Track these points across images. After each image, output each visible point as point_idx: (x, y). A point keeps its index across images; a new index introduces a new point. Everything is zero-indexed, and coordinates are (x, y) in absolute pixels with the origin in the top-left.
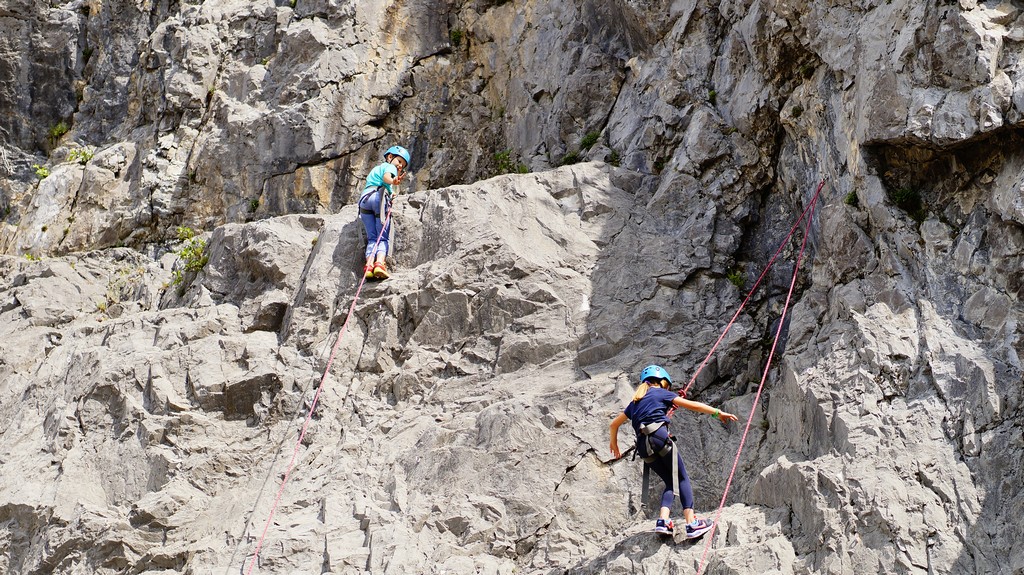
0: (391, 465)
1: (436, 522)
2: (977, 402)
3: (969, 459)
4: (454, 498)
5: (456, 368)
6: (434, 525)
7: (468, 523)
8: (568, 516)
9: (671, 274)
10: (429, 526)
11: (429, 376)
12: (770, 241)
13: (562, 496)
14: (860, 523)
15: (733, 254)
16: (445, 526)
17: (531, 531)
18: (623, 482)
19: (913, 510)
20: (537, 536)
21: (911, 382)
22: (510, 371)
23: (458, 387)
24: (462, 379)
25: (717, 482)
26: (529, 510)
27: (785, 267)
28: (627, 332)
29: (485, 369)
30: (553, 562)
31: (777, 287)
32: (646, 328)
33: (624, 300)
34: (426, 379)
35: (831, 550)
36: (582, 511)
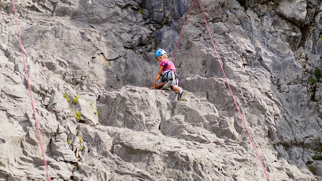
0: (13, 35)
1: (41, 62)
2: (286, 74)
3: (284, 93)
4: (47, 55)
5: (36, 8)
6: (40, 62)
7: (55, 66)
8: (93, 75)
9: (120, 2)
10: (39, 62)
11: (24, 8)
12: (153, 4)
13: (91, 67)
14: (249, 104)
15: (140, 4)
16: (45, 65)
17: (79, 76)
18: (113, 69)
19: (269, 105)
20: (82, 79)
21: (253, 62)
22: (60, 16)
23: (37, 15)
24: (38, 13)
25: (152, 79)
26: (78, 68)
27: (160, 14)
28: (107, 17)
29: (49, 12)
30: (92, 90)
31: (154, 21)
32: (114, 17)
33: (105, 5)
34: (23, 9)
35: (237, 110)
36: (99, 75)
